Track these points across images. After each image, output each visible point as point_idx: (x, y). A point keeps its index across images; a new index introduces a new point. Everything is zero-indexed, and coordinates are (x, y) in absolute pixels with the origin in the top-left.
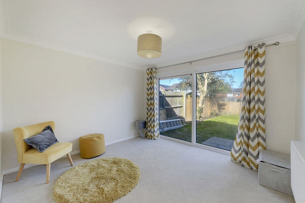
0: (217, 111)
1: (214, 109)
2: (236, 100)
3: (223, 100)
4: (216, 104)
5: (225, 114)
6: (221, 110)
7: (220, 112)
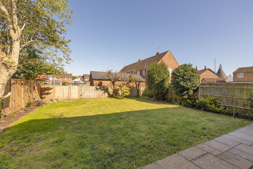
0: (38, 98)
1: (33, 95)
2: (61, 83)
3: (46, 84)
4: (36, 88)
5: (51, 101)
6: (43, 96)
7: (42, 98)
